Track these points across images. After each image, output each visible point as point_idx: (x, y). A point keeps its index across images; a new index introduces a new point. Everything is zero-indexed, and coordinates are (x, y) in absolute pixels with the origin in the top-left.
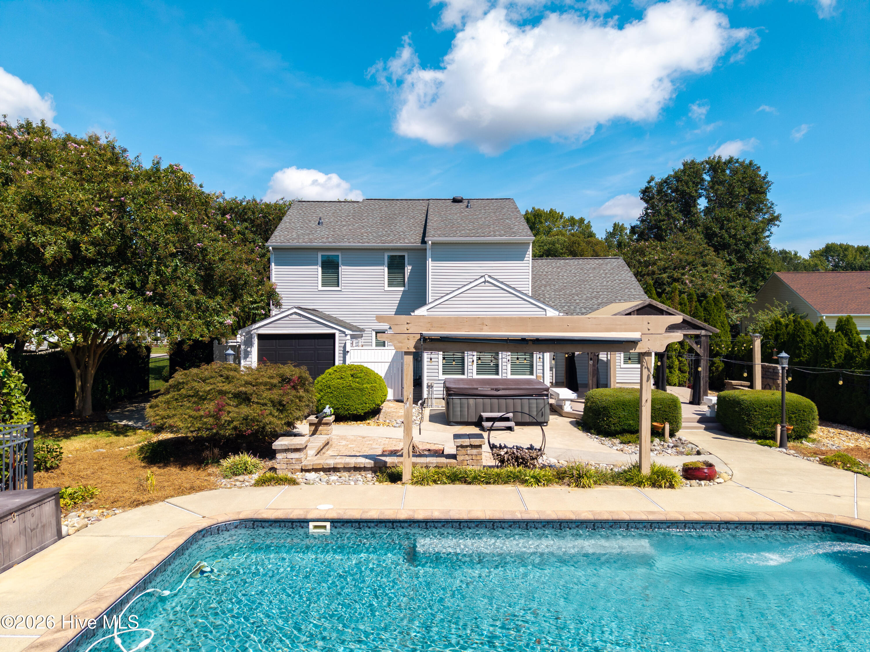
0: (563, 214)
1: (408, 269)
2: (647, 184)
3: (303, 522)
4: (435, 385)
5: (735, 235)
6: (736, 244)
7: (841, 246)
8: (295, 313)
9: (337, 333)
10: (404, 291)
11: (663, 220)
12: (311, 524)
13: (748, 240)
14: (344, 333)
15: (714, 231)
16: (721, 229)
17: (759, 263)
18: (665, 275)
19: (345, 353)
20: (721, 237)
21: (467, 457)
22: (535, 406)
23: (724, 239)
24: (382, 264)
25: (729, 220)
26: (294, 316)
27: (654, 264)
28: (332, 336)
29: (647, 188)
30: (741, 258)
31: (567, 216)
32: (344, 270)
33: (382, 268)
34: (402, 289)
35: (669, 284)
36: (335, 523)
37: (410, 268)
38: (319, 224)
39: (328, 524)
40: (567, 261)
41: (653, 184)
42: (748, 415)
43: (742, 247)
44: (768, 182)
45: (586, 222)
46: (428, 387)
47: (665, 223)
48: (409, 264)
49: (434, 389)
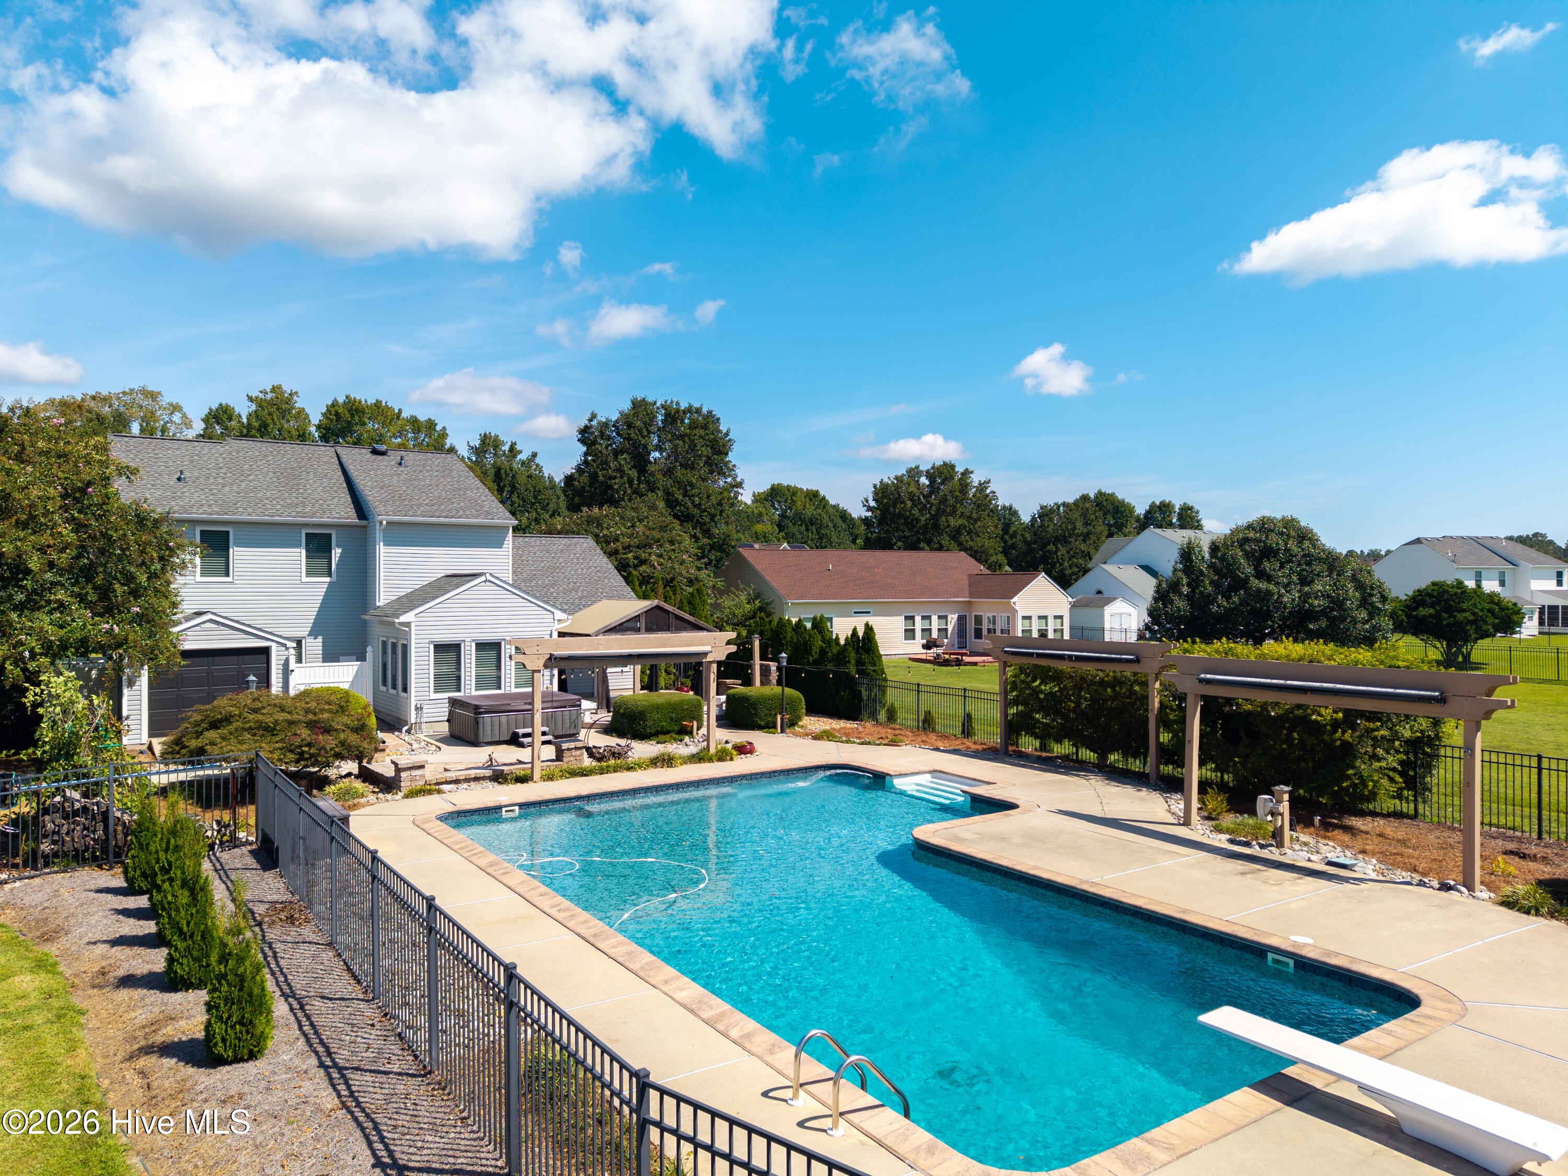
0: (400, 411)
1: (336, 553)
2: (587, 422)
3: (498, 808)
4: (425, 707)
5: (700, 504)
6: (701, 516)
7: (788, 487)
8: (211, 621)
9: (274, 645)
10: (330, 583)
11: (615, 478)
12: (504, 810)
13: (713, 511)
14: (285, 645)
15: (677, 499)
16: (685, 495)
17: (724, 540)
18: (630, 555)
19: (286, 672)
20: (684, 505)
21: (572, 758)
22: (568, 717)
23: (688, 508)
24: (299, 546)
25: (692, 485)
26: (208, 625)
27: (616, 540)
28: (266, 651)
29: (586, 427)
30: (707, 533)
31: (405, 415)
32: (239, 554)
33: (298, 550)
34: (328, 579)
35: (636, 567)
36: (521, 805)
37: (339, 551)
38: (179, 479)
39: (517, 808)
40: (527, 539)
41: (594, 423)
42: (755, 709)
43: (708, 520)
44: (730, 440)
45: (438, 428)
46: (417, 708)
47: (617, 481)
48: (338, 546)
49: (425, 711)
